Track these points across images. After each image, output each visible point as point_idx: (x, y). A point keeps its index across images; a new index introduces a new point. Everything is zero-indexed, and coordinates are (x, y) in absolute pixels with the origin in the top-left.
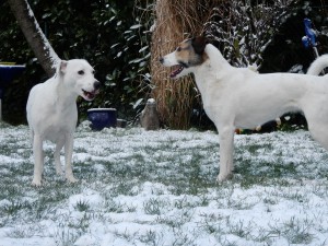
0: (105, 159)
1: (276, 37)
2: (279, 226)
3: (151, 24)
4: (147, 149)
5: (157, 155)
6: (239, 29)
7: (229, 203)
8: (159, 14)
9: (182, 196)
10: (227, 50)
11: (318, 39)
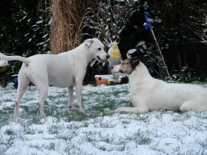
0: (24, 104)
1: (127, 25)
2: (131, 135)
3: (49, 20)
4: (50, 97)
5: (56, 100)
6: (104, 20)
7: (101, 125)
8: (54, 13)
9: (72, 122)
10: (98, 34)
11: (153, 24)
